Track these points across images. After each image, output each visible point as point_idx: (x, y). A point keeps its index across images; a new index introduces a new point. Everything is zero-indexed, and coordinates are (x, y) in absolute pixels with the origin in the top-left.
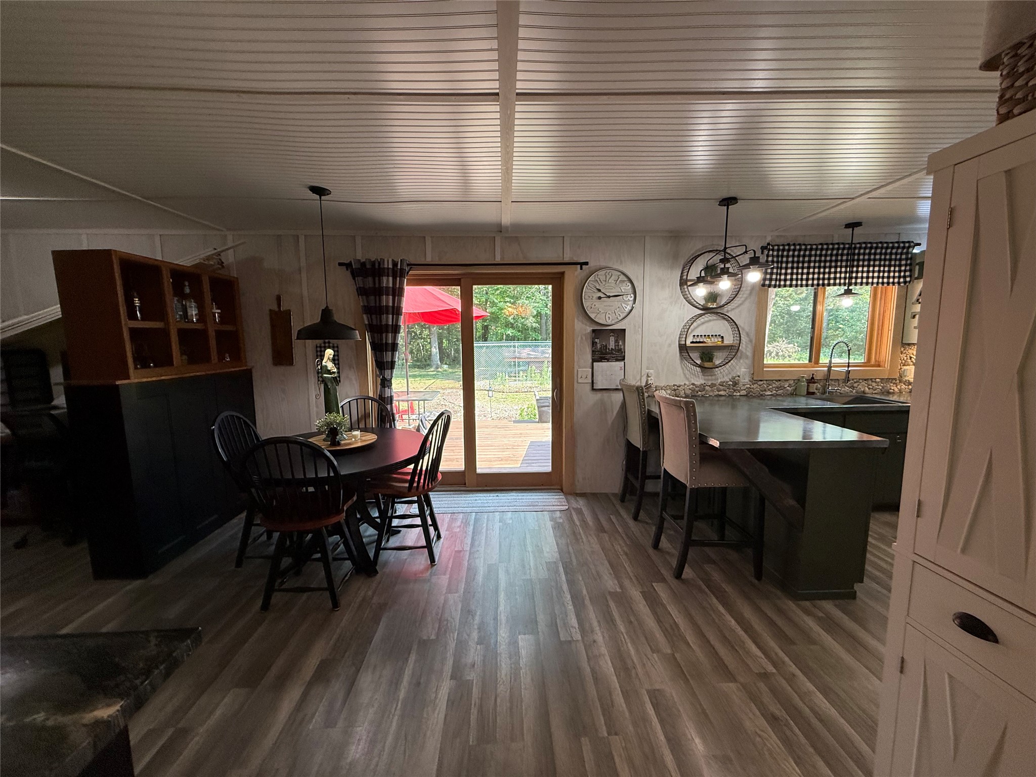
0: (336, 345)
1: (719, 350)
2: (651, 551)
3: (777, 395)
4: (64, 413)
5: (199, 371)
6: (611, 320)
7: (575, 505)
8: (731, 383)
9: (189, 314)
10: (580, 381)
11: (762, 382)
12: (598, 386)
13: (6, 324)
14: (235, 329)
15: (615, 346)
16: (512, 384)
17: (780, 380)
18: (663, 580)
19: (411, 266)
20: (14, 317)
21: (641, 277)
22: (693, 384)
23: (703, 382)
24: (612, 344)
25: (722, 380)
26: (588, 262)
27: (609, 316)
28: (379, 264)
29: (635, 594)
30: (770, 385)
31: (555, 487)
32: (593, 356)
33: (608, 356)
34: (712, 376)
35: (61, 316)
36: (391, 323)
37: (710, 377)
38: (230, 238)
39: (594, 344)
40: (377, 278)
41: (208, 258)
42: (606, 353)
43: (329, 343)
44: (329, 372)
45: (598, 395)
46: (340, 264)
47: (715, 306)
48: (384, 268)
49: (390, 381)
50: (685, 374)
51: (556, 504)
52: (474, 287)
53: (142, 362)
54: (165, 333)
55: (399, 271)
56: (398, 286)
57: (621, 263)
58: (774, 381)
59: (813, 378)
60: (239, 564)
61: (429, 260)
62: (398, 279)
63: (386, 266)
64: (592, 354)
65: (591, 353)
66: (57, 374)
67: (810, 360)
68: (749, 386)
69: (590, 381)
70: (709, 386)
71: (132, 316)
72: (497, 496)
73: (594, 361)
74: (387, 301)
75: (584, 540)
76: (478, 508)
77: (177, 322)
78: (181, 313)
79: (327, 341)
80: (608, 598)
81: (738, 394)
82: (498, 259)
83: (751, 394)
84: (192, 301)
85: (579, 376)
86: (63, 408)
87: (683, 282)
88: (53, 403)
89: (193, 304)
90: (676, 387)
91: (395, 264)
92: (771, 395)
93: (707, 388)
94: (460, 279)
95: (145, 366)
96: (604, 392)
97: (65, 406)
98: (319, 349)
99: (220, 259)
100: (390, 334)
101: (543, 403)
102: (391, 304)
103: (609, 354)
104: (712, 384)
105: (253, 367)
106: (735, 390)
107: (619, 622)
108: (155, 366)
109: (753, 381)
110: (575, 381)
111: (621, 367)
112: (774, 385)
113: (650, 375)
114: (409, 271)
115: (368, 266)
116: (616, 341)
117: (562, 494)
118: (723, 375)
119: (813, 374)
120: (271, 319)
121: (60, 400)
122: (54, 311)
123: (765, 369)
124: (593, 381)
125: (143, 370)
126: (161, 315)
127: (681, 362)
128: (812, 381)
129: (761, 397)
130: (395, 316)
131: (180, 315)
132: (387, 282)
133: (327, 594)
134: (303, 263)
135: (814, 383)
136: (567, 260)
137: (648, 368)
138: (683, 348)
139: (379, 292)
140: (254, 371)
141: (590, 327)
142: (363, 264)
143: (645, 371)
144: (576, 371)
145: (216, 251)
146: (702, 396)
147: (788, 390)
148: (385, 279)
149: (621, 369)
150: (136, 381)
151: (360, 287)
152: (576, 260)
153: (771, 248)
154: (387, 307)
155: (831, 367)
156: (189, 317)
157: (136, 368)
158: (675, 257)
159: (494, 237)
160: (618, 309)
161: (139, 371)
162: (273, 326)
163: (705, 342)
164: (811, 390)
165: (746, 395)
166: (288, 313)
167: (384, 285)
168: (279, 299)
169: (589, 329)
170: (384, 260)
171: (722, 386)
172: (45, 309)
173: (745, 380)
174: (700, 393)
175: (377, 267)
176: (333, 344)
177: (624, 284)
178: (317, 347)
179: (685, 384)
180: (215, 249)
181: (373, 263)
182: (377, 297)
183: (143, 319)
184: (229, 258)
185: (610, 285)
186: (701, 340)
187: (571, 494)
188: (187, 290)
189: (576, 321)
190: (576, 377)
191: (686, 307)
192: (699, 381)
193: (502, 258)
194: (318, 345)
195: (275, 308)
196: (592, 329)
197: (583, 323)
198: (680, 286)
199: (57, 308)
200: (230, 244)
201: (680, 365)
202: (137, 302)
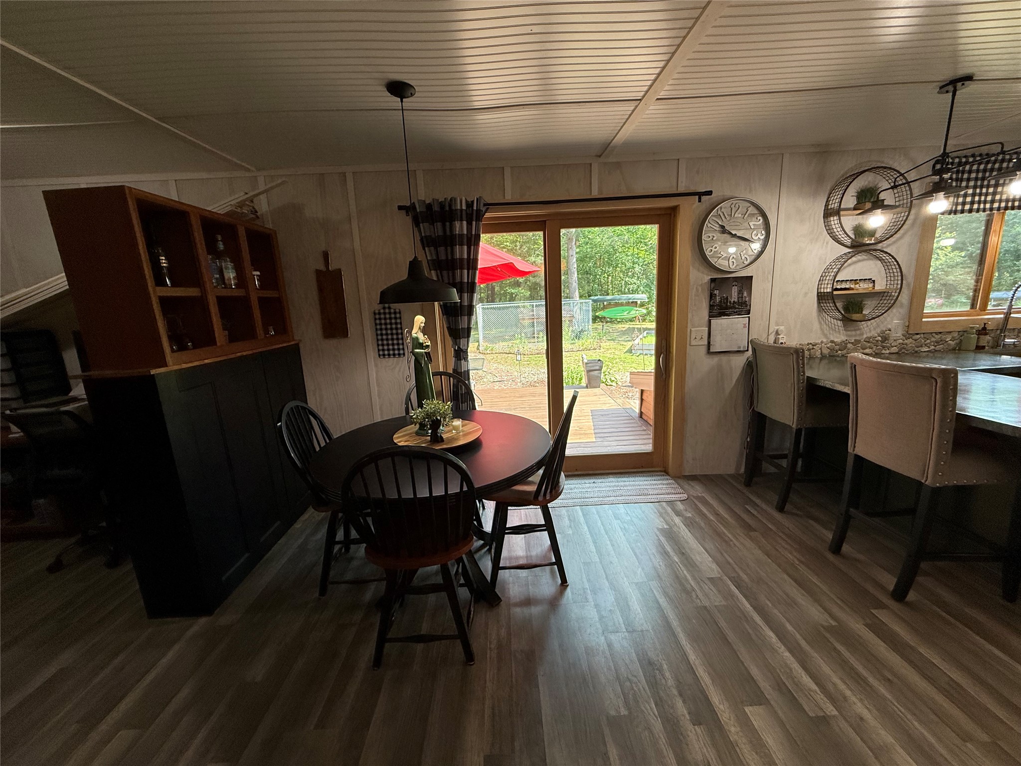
0: (397, 311)
1: (869, 297)
2: (831, 557)
3: (936, 351)
4: (85, 405)
5: (244, 350)
6: (735, 265)
7: (692, 492)
8: (880, 338)
9: (226, 277)
10: (693, 343)
11: (918, 336)
12: (716, 347)
13: (7, 297)
14: (277, 296)
15: (738, 298)
16: (530, 345)
17: (940, 333)
18: (881, 606)
19: (489, 206)
20: (13, 291)
21: (774, 208)
22: (832, 342)
23: (844, 338)
24: (734, 296)
25: (869, 335)
26: (711, 192)
27: (733, 260)
28: (450, 206)
29: (858, 626)
30: (928, 339)
31: (657, 469)
32: (710, 312)
33: (728, 311)
34: (855, 330)
35: (68, 287)
36: (466, 280)
37: (854, 333)
38: (261, 180)
39: (712, 296)
40: (448, 224)
41: (241, 205)
42: (727, 308)
43: (389, 308)
44: (421, 346)
45: (715, 359)
46: (400, 208)
47: (873, 242)
48: (456, 210)
49: (466, 352)
50: (822, 329)
51: (668, 491)
52: (563, 231)
53: (180, 343)
54: (201, 302)
55: (475, 212)
56: (474, 233)
57: (751, 191)
58: (934, 334)
59: (984, 329)
60: (323, 591)
61: (509, 198)
62: (474, 223)
63: (459, 208)
64: (710, 309)
65: (708, 308)
66: (71, 360)
67: (973, 306)
68: (901, 341)
69: (706, 343)
70: (852, 343)
71: (160, 282)
72: (594, 482)
73: (711, 316)
74: (462, 252)
75: (737, 544)
76: (579, 500)
77: (215, 287)
78: (218, 276)
79: (387, 305)
80: (828, 635)
81: (888, 352)
82: (595, 193)
83: (903, 351)
84: (228, 259)
85: (693, 337)
86: (83, 400)
87: (828, 213)
88: (70, 395)
89: (230, 265)
90: (811, 346)
91: (470, 205)
92: (928, 351)
93: (849, 345)
94: (545, 221)
95: (182, 348)
96: (722, 355)
97: (85, 396)
98: (377, 316)
99: (254, 208)
100: (466, 294)
101: (593, 367)
102: (465, 256)
103: (731, 308)
104: (855, 340)
105: (300, 341)
106: (884, 347)
107: (871, 680)
108: (195, 347)
109: (908, 335)
110: (688, 342)
111: (745, 324)
112: (933, 339)
113: (780, 333)
114: (485, 212)
115: (436, 208)
116: (740, 292)
117: (669, 477)
118: (869, 330)
119: (985, 324)
120: (318, 281)
121: (79, 390)
122: (58, 282)
123: (924, 320)
124: (709, 343)
125: (179, 353)
126: (196, 280)
127: (819, 315)
128: (983, 331)
129: (915, 355)
130: (471, 271)
131: (217, 279)
132: (461, 227)
133: (458, 643)
134: (353, 208)
135: (986, 334)
136: (681, 189)
137: (777, 325)
138: (822, 297)
139: (450, 241)
140: (301, 345)
141: (708, 275)
142: (429, 207)
143: (773, 328)
144: (689, 331)
145: (247, 196)
146: (843, 356)
147: (949, 345)
148: (457, 224)
149: (745, 327)
150: (176, 367)
151: (426, 236)
152: (693, 189)
153: (951, 161)
154: (461, 260)
155: (1010, 313)
156: (226, 281)
157: (173, 351)
158: (820, 179)
159: (591, 164)
160: (744, 252)
161: (176, 354)
162: (321, 290)
163: (852, 289)
164: (981, 344)
165: (897, 353)
166: (338, 273)
167: (457, 233)
168: (326, 256)
169: (707, 278)
170: (455, 200)
171: (869, 342)
172: (48, 278)
173: (897, 334)
174: (840, 352)
175: (447, 208)
176: (395, 310)
177: (754, 219)
178: (375, 314)
179: (822, 342)
180: (247, 194)
181: (442, 205)
182: (449, 248)
183: (173, 285)
184: (263, 206)
185: (735, 220)
186: (847, 287)
187: (679, 477)
188: (221, 246)
189: (691, 268)
190: (688, 339)
191: (830, 243)
192: (839, 337)
193: (600, 190)
194: (377, 312)
195: (322, 267)
196: (710, 277)
197: (699, 270)
198: (824, 218)
199: (62, 277)
200: (262, 187)
201: (816, 319)
202: (164, 262)
